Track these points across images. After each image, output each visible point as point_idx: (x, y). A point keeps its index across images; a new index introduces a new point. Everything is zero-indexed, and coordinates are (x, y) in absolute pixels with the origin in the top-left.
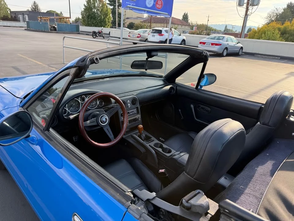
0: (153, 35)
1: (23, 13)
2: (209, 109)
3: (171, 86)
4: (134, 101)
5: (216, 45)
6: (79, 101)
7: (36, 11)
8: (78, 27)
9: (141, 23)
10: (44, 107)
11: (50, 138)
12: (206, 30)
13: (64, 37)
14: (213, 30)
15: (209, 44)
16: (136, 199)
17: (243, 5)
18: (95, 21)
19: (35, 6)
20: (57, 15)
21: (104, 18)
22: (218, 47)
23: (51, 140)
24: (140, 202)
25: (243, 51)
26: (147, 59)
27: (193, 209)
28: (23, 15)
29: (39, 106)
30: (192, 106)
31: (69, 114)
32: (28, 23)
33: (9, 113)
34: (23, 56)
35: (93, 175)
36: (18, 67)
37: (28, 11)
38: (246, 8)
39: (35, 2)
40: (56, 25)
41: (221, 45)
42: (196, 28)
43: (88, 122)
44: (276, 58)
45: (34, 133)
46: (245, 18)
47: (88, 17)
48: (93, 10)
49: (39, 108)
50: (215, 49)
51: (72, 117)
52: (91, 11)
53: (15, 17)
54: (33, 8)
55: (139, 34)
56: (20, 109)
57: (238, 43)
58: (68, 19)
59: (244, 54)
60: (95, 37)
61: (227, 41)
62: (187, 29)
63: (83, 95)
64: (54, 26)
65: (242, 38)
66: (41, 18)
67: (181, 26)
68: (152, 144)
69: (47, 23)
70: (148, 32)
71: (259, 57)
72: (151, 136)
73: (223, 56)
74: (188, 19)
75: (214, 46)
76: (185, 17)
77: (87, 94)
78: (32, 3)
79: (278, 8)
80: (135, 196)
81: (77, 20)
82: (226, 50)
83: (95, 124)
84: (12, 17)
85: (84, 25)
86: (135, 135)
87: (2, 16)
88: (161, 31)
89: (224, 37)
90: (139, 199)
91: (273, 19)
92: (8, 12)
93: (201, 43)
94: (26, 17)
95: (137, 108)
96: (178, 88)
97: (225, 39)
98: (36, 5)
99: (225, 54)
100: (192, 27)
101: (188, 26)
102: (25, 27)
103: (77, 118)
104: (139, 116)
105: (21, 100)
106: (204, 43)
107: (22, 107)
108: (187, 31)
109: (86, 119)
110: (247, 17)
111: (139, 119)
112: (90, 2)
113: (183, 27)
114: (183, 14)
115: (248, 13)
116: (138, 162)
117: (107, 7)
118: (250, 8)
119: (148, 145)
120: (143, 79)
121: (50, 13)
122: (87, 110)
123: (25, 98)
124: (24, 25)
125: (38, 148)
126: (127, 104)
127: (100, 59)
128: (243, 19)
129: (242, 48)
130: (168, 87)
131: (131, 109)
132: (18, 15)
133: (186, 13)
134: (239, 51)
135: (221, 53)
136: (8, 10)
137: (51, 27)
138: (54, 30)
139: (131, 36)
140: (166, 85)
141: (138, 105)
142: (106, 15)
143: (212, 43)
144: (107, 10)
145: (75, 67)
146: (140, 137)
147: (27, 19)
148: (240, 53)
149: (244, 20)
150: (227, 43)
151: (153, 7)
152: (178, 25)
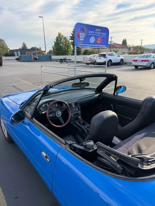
0: (99, 58)
2: (122, 107)
3: (99, 94)
4: (76, 104)
5: (145, 61)
6: (47, 105)
7: (24, 48)
8: (50, 57)
9: (93, 50)
10: (30, 108)
11: (33, 122)
12: (140, 50)
13: (42, 66)
14: (145, 49)
15: (140, 61)
16: (66, 144)
18: (61, 52)
19: (24, 45)
20: (38, 49)
21: (67, 49)
22: (146, 62)
23: (33, 123)
24: (68, 145)
26: (80, 82)
27: (87, 147)
29: (28, 108)
30: (112, 105)
31: (42, 112)
32: (20, 57)
33: (14, 112)
34: (18, 79)
35: (50, 135)
36: (16, 86)
37: (20, 49)
39: (24, 43)
40: (37, 57)
41: (148, 61)
42: (133, 49)
43: (51, 115)
45: (26, 120)
47: (57, 49)
48: (60, 44)
49: (28, 109)
50: (145, 64)
51: (43, 113)
52: (59, 45)
53: (12, 54)
55: (90, 58)
56: (20, 110)
58: (44, 52)
60: (61, 62)
61: (153, 58)
62: (126, 50)
63: (49, 102)
66: (28, 53)
67: (121, 49)
68: (86, 127)
69: (32, 56)
70: (96, 56)
72: (86, 123)
73: (151, 69)
74: (127, 43)
75: (144, 62)
76: (124, 42)
77: (51, 101)
78: (22, 44)
80: (66, 143)
81: (50, 52)
82: (153, 64)
83: (54, 116)
84: (10, 53)
85: (54, 55)
86: (77, 122)
87: (5, 54)
88: (105, 55)
89: (151, 55)
90: (67, 144)
92: (8, 51)
93: (134, 61)
94: (19, 52)
95: (78, 107)
96: (103, 95)
97: (152, 57)
99: (152, 67)
100: (129, 49)
101: (126, 48)
103: (45, 113)
104: (79, 112)
105: (20, 105)
106: (136, 61)
107: (20, 109)
108: (125, 52)
109: (49, 114)
111: (79, 114)
112: (58, 40)
113: (123, 49)
114: (123, 40)
116: (78, 136)
117: (68, 41)
119: (83, 127)
120: (82, 91)
121: (33, 49)
122: (50, 109)
123: (21, 104)
125: (28, 127)
126: (73, 106)
127: (54, 86)
130: (98, 95)
131: (75, 108)
132: (14, 52)
133: (125, 39)
135: (150, 66)
136: (8, 49)
137: (34, 58)
138: (36, 60)
139: (85, 60)
140: (96, 94)
141: (79, 106)
142: (68, 47)
143: (142, 60)
144: (69, 44)
145: (43, 90)
146: (79, 123)
147: (20, 55)
150: (154, 59)
151: (95, 43)
152: (119, 48)
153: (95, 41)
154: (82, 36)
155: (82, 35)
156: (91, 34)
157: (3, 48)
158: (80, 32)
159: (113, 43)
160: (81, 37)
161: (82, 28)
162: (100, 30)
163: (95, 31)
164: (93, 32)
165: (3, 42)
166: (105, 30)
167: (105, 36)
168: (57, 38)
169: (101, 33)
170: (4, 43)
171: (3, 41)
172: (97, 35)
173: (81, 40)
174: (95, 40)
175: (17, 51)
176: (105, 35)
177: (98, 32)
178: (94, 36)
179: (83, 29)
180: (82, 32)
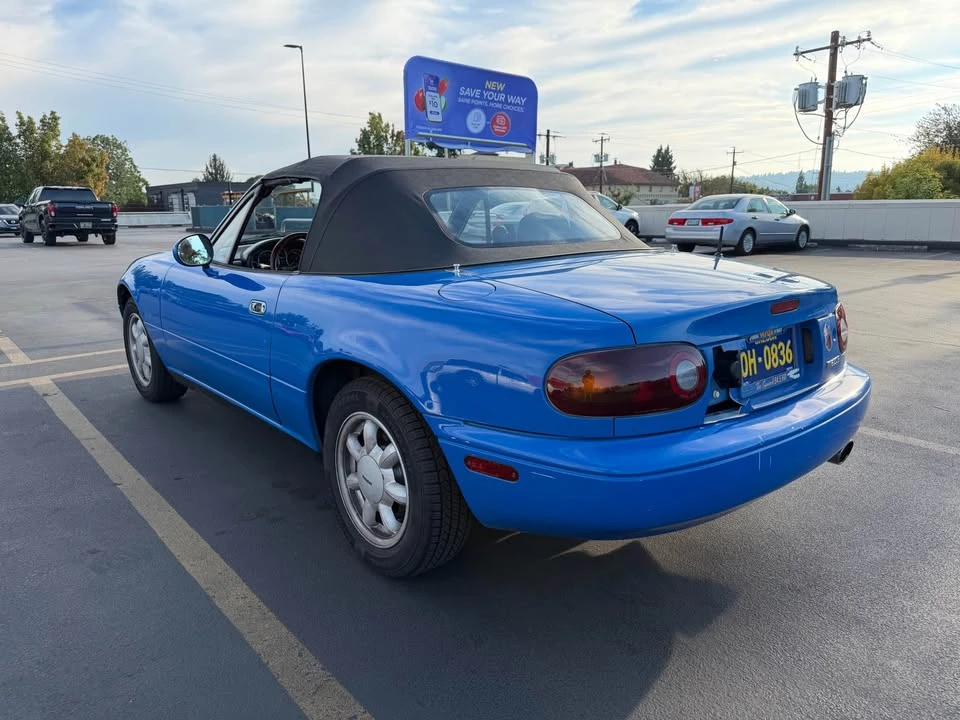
1: (181, 189)
5: (717, 222)
7: (216, 179)
15: (695, 222)
17: (812, 108)
19: (215, 168)
25: (812, 237)
28: (182, 195)
32: (195, 211)
37: (196, 183)
38: (824, 114)
39: (215, 156)
40: (272, 214)
41: (730, 221)
44: (916, 247)
46: (824, 144)
50: (715, 233)
53: (161, 201)
54: (211, 174)
57: (788, 215)
58: (305, 194)
59: (816, 244)
61: (750, 211)
62: (669, 195)
64: (268, 215)
65: (825, 199)
66: (230, 195)
71: (862, 250)
74: (673, 165)
75: (710, 226)
78: (207, 161)
79: (949, 106)
82: (749, 237)
84: (150, 200)
87: (125, 202)
89: (739, 200)
91: (938, 140)
92: (140, 190)
93: (672, 222)
94: (191, 197)
97: (745, 205)
98: (218, 164)
99: (748, 245)
100: (684, 188)
101: (670, 185)
102: (187, 225)
106: (682, 222)
108: (663, 199)
110: (831, 142)
112: (369, 143)
113: (654, 188)
115: (834, 128)
118: (838, 114)
124: (186, 218)
128: (821, 147)
129: (805, 228)
132: (169, 195)
133: (664, 148)
134: (798, 238)
135: (736, 243)
136: (141, 184)
137: (260, 219)
138: (267, 225)
143: (703, 220)
147: (192, 202)
148: (802, 242)
149: (824, 149)
150: (752, 214)
151: (486, 132)
152: (638, 185)
153: (487, 126)
154: (435, 104)
155: (437, 104)
156: (468, 101)
157: (116, 177)
158: (427, 90)
159: (611, 163)
160: (430, 108)
161: (431, 76)
162: (501, 87)
163: (482, 87)
164: (478, 92)
165: (119, 151)
166: (523, 88)
167: (521, 110)
168: (365, 134)
169: (506, 99)
170: (123, 154)
171: (119, 146)
172: (492, 104)
173: (432, 118)
174: (487, 120)
175: (182, 193)
176: (521, 106)
177: (494, 90)
178: (482, 108)
179: (436, 80)
180: (435, 89)
